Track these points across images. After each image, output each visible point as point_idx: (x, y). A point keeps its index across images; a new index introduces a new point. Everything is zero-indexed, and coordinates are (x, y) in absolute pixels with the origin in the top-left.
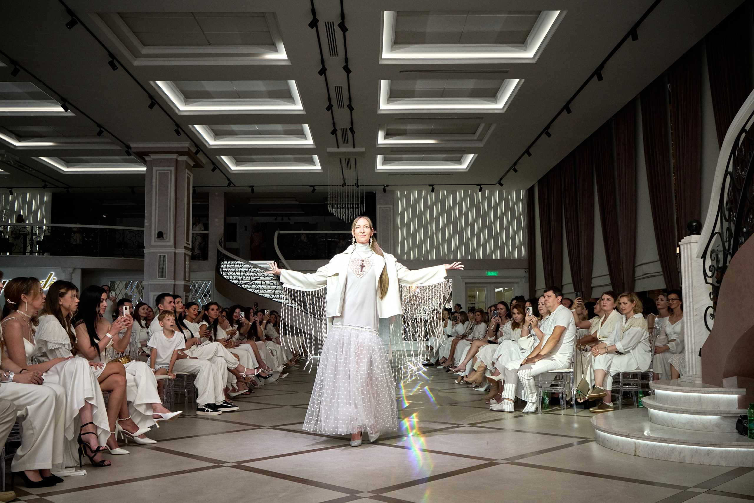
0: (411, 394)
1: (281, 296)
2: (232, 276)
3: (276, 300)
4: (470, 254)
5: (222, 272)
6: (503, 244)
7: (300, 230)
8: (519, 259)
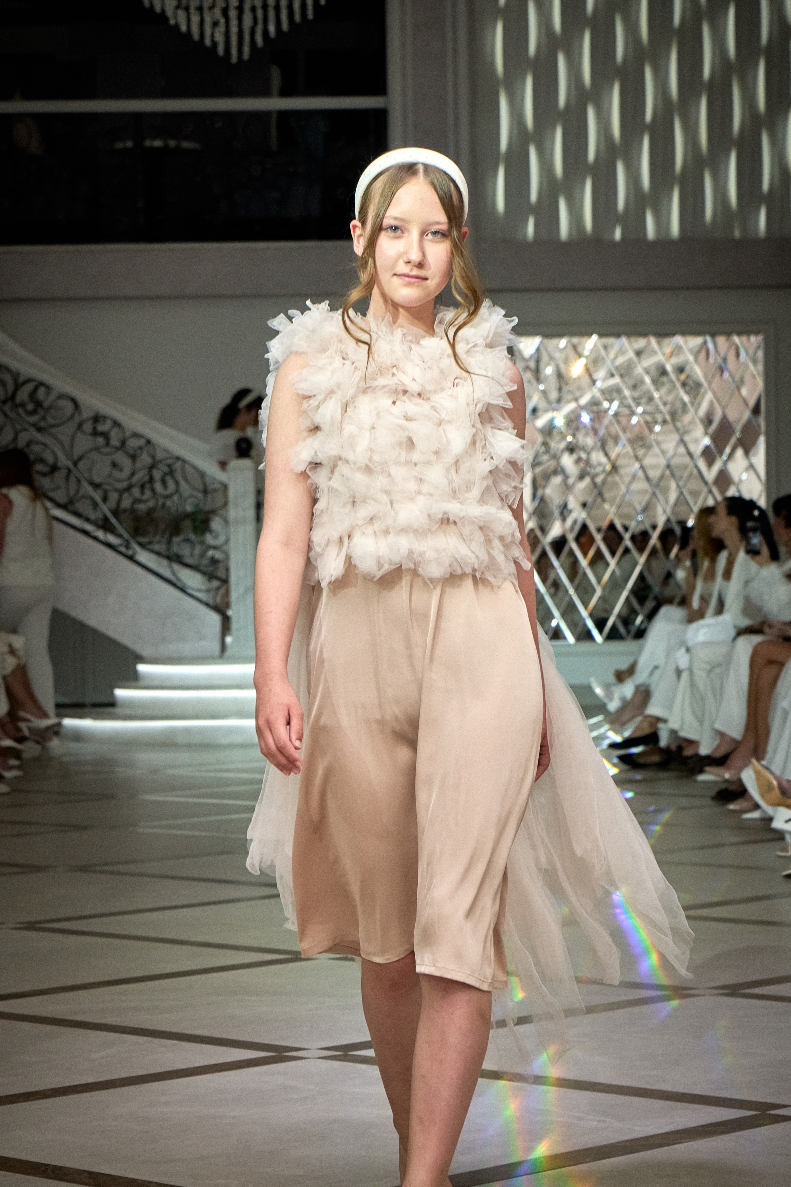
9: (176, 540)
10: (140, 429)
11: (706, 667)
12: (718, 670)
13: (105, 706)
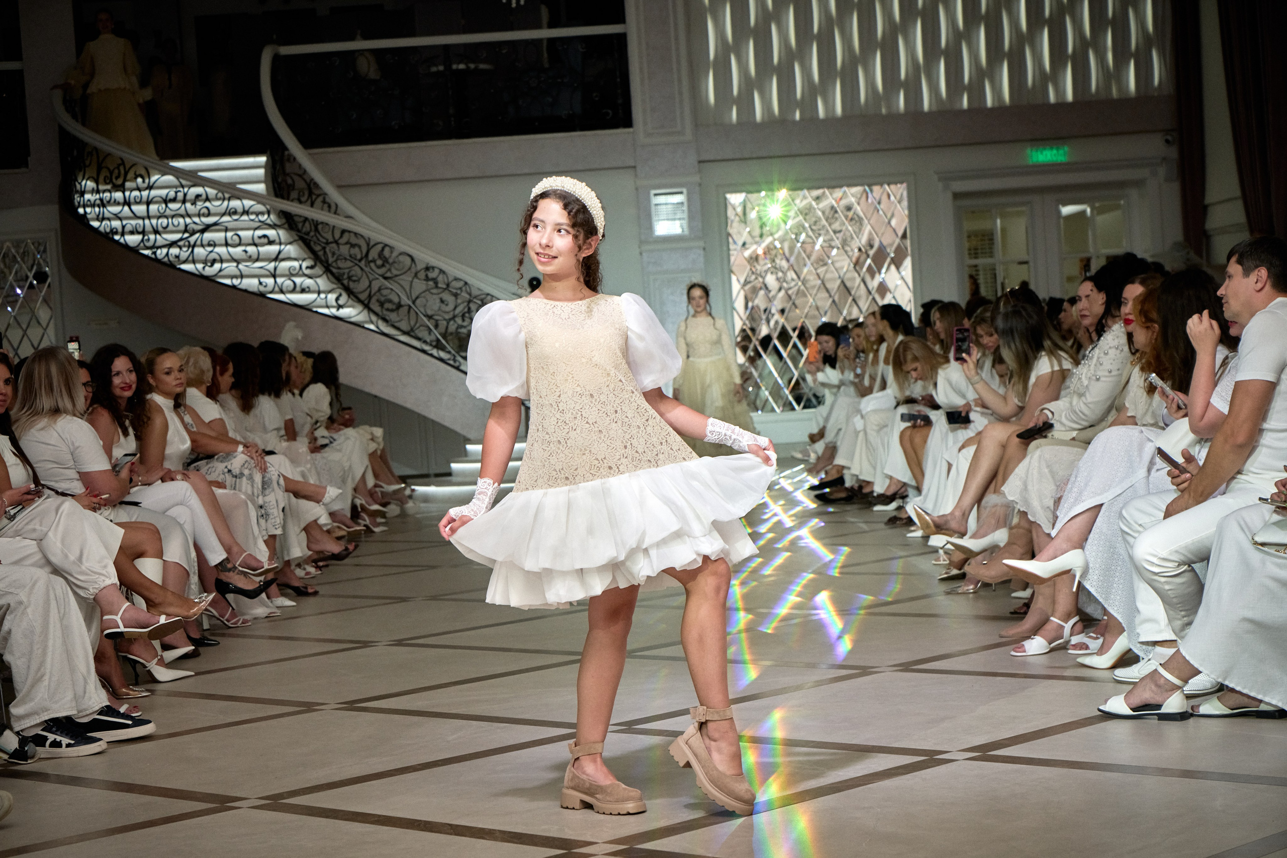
0: (769, 629)
1: (298, 280)
2: (120, 219)
3: (280, 297)
4: (964, 88)
5: (84, 206)
6: (1083, 45)
7: (352, 38)
8: (1145, 97)
10: (459, 275)
11: (876, 428)
12: (885, 429)
13: (444, 476)
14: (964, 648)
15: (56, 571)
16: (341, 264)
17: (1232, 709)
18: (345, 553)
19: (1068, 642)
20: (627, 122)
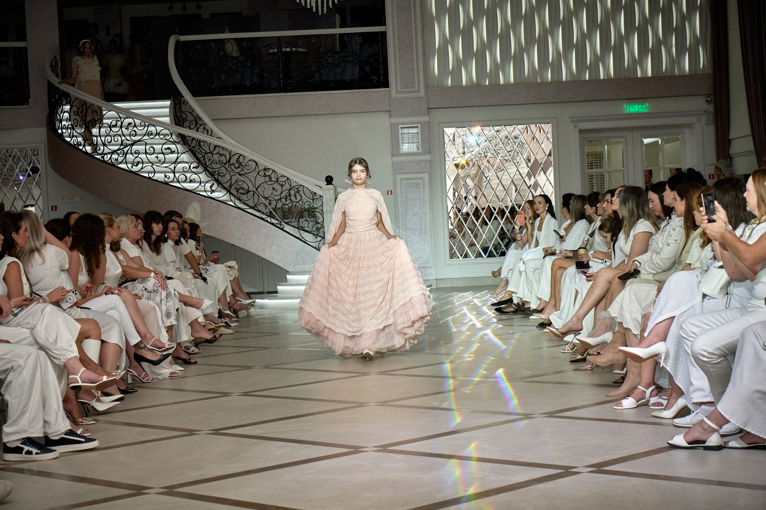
0: (467, 390)
1: (188, 175)
3: (178, 185)
4: (588, 67)
5: (62, 129)
6: (658, 43)
7: (223, 32)
8: (694, 76)
9: (301, 220)
10: (284, 173)
11: (533, 270)
12: (538, 271)
13: (273, 293)
14: (586, 404)
15: (41, 348)
16: (213, 166)
17: (749, 444)
18: (213, 338)
19: (649, 401)
20: (385, 84)
